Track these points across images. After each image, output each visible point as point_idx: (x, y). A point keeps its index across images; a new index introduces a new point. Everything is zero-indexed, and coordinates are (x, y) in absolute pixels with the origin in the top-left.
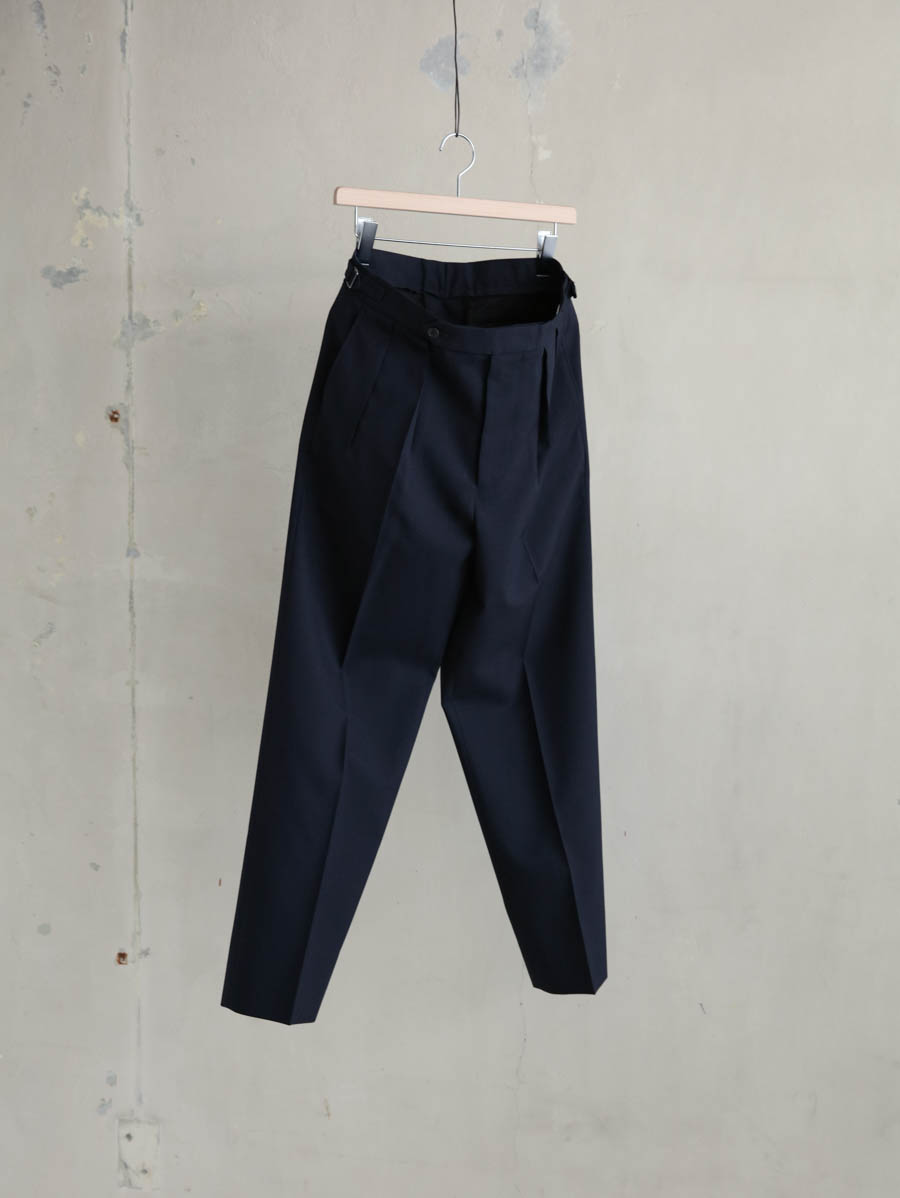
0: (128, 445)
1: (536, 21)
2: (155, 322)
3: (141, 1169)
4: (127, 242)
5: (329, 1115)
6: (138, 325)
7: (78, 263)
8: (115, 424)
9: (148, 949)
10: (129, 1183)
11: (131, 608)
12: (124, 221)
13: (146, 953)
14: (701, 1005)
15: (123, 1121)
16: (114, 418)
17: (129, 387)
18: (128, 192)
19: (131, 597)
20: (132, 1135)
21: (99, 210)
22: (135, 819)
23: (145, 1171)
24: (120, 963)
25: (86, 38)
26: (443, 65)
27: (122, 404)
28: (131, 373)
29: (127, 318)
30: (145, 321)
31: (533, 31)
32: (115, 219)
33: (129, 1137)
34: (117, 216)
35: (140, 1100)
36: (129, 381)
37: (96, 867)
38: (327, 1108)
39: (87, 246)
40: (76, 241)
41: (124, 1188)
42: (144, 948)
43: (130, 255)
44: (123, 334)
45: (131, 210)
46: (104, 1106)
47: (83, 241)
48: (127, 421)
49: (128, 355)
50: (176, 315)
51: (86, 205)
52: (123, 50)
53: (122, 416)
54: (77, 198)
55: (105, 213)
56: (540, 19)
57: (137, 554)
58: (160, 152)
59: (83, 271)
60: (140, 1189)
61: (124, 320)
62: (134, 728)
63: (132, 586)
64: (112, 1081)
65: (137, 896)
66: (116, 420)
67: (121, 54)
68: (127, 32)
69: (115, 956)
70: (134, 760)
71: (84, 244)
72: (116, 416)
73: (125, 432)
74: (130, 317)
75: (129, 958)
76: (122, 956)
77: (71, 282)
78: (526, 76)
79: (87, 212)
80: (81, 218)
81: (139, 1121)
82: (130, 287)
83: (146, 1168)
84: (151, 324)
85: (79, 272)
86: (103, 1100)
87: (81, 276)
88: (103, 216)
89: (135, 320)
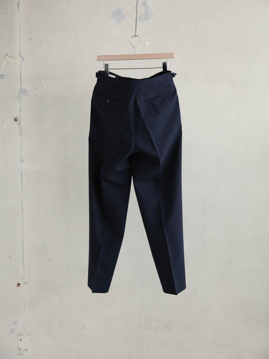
0: (20, 128)
1: (145, 4)
2: (28, 91)
3: (25, 349)
4: (20, 67)
5: (84, 329)
6: (23, 92)
7: (4, 73)
8: (16, 122)
9: (27, 282)
10: (21, 354)
11: (21, 178)
12: (19, 60)
13: (26, 283)
14: (194, 289)
15: (19, 335)
16: (16, 120)
17: (21, 110)
18: (20, 51)
19: (21, 175)
20: (22, 339)
21: (11, 57)
22: (23, 242)
23: (26, 350)
24: (18, 287)
25: (7, 4)
26: (117, 17)
27: (18, 116)
28: (21, 106)
29: (20, 90)
30: (26, 91)
31: (144, 8)
32: (16, 59)
33: (21, 340)
34: (17, 59)
35: (24, 328)
36: (21, 109)
37: (10, 257)
38: (83, 326)
39: (7, 67)
40: (3, 66)
41: (20, 356)
42: (26, 281)
43: (21, 71)
44: (19, 94)
45: (21, 57)
46: (13, 331)
47: (6, 66)
48: (20, 121)
49: (20, 101)
50: (36, 89)
51: (7, 55)
52: (18, 8)
53: (18, 120)
54: (4, 53)
55: (13, 58)
56: (146, 4)
57: (23, 161)
58: (30, 39)
59: (6, 75)
60: (25, 356)
61: (19, 90)
62: (22, 215)
63: (21, 171)
64: (15, 323)
65: (24, 266)
66: (16, 121)
67: (18, 10)
68: (20, 3)
69: (16, 284)
70: (22, 224)
71: (6, 67)
72: (16, 119)
73: (19, 124)
74: (21, 89)
75: (21, 285)
76: (19, 284)
77: (2, 78)
78: (142, 20)
79: (7, 57)
80: (5, 59)
81: (24, 335)
82: (21, 80)
83: (26, 349)
84: (28, 92)
85: (4, 75)
86: (12, 329)
87: (5, 77)
88: (12, 59)
89: (22, 90)
